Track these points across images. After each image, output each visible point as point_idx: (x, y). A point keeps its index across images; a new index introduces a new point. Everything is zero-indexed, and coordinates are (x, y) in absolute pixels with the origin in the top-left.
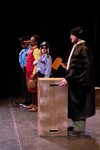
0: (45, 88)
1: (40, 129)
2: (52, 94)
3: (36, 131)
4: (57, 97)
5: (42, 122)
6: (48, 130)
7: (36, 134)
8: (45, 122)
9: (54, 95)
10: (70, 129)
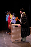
0: (14, 27)
1: (12, 40)
2: (16, 29)
3: (11, 41)
4: (18, 30)
5: (13, 38)
6: (14, 40)
7: (11, 42)
8: (14, 38)
9: (16, 30)
10: (22, 40)
